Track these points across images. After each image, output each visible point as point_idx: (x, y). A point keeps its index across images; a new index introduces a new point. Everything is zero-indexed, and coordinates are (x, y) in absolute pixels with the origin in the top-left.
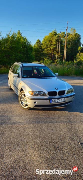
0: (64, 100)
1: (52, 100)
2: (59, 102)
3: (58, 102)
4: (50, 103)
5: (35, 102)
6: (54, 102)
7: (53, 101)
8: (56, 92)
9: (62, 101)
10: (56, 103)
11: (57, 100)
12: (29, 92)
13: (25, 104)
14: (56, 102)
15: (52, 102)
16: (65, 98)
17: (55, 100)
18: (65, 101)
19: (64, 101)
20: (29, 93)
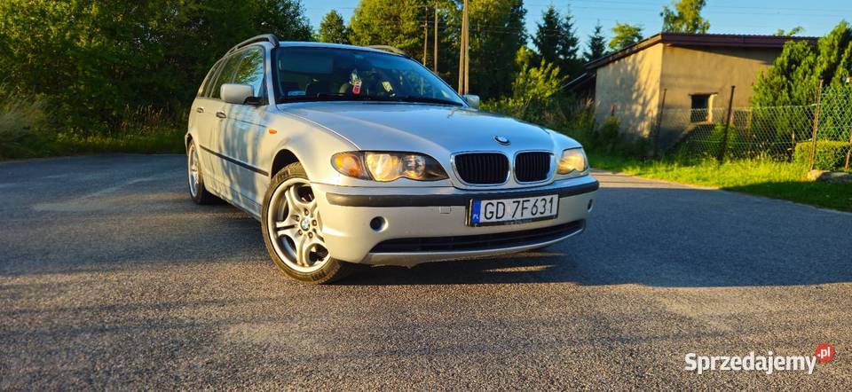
0: (548, 205)
1: (484, 203)
2: (523, 221)
3: (518, 216)
4: (472, 225)
5: (376, 223)
6: (494, 219)
7: (487, 209)
8: (502, 159)
9: (538, 215)
10: (509, 222)
11: (510, 204)
12: (338, 162)
13: (305, 247)
14: (508, 217)
15: (482, 219)
16: (555, 197)
17: (501, 206)
18: (554, 212)
19: (547, 214)
20: (336, 168)
